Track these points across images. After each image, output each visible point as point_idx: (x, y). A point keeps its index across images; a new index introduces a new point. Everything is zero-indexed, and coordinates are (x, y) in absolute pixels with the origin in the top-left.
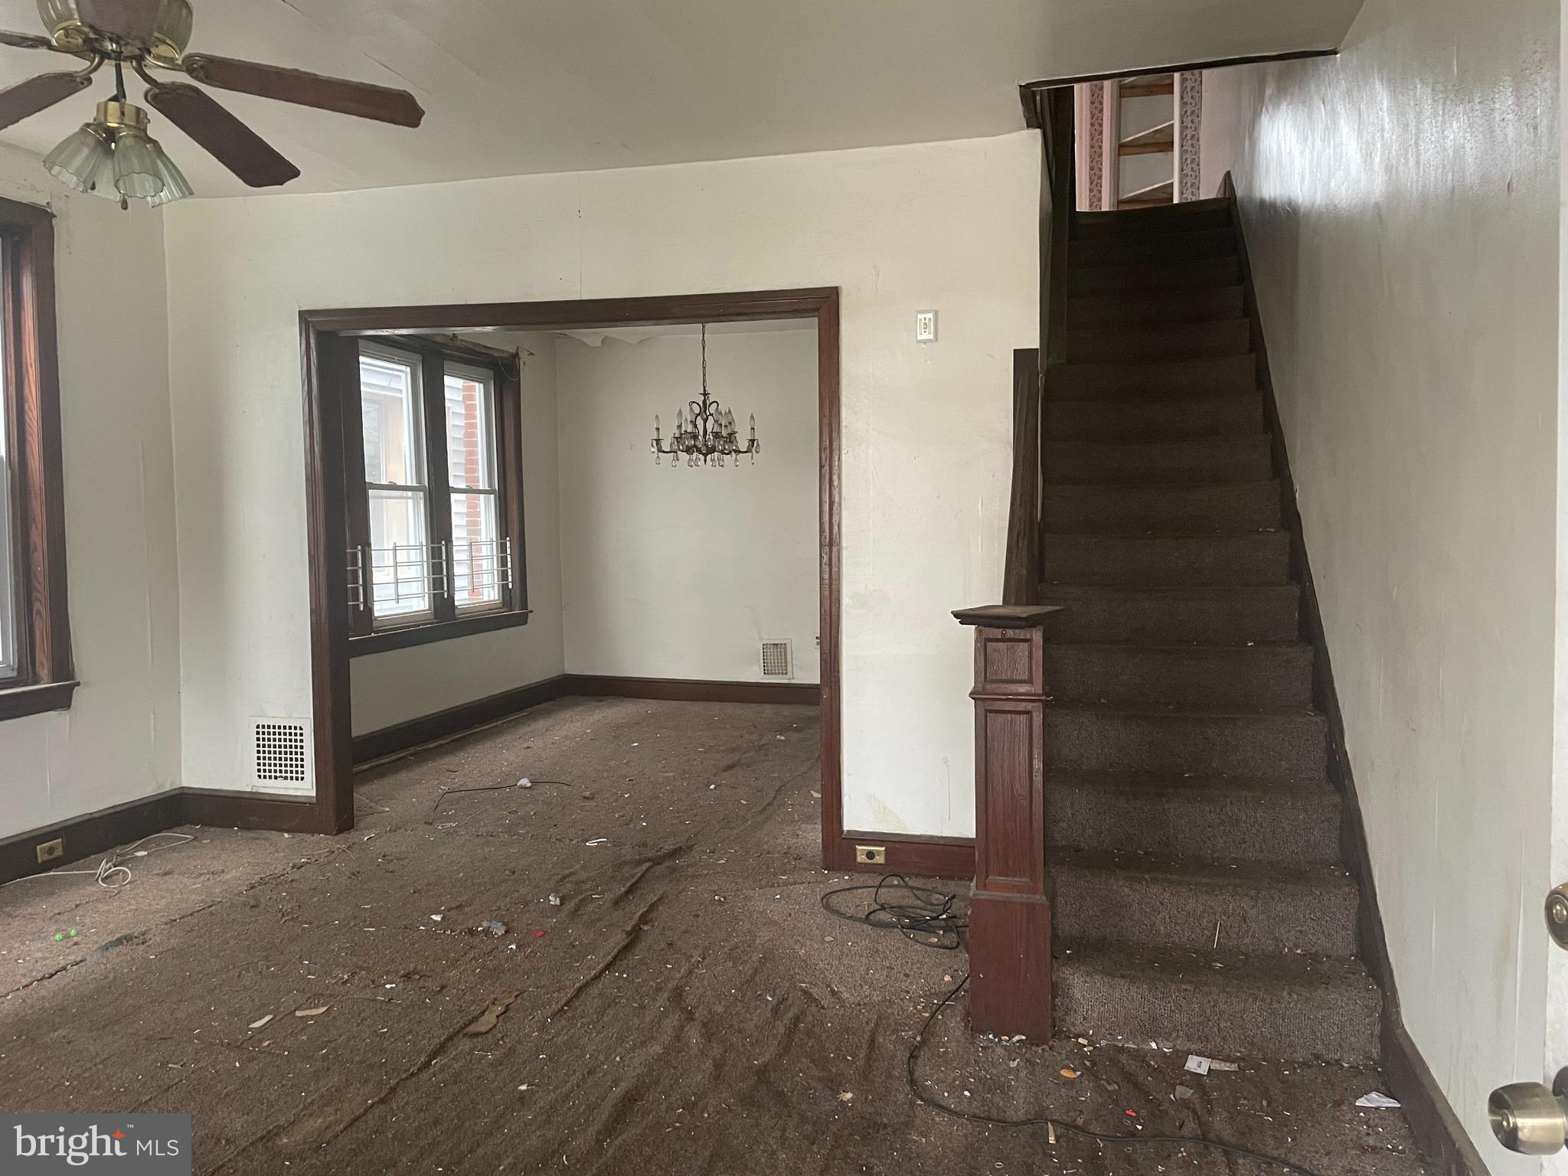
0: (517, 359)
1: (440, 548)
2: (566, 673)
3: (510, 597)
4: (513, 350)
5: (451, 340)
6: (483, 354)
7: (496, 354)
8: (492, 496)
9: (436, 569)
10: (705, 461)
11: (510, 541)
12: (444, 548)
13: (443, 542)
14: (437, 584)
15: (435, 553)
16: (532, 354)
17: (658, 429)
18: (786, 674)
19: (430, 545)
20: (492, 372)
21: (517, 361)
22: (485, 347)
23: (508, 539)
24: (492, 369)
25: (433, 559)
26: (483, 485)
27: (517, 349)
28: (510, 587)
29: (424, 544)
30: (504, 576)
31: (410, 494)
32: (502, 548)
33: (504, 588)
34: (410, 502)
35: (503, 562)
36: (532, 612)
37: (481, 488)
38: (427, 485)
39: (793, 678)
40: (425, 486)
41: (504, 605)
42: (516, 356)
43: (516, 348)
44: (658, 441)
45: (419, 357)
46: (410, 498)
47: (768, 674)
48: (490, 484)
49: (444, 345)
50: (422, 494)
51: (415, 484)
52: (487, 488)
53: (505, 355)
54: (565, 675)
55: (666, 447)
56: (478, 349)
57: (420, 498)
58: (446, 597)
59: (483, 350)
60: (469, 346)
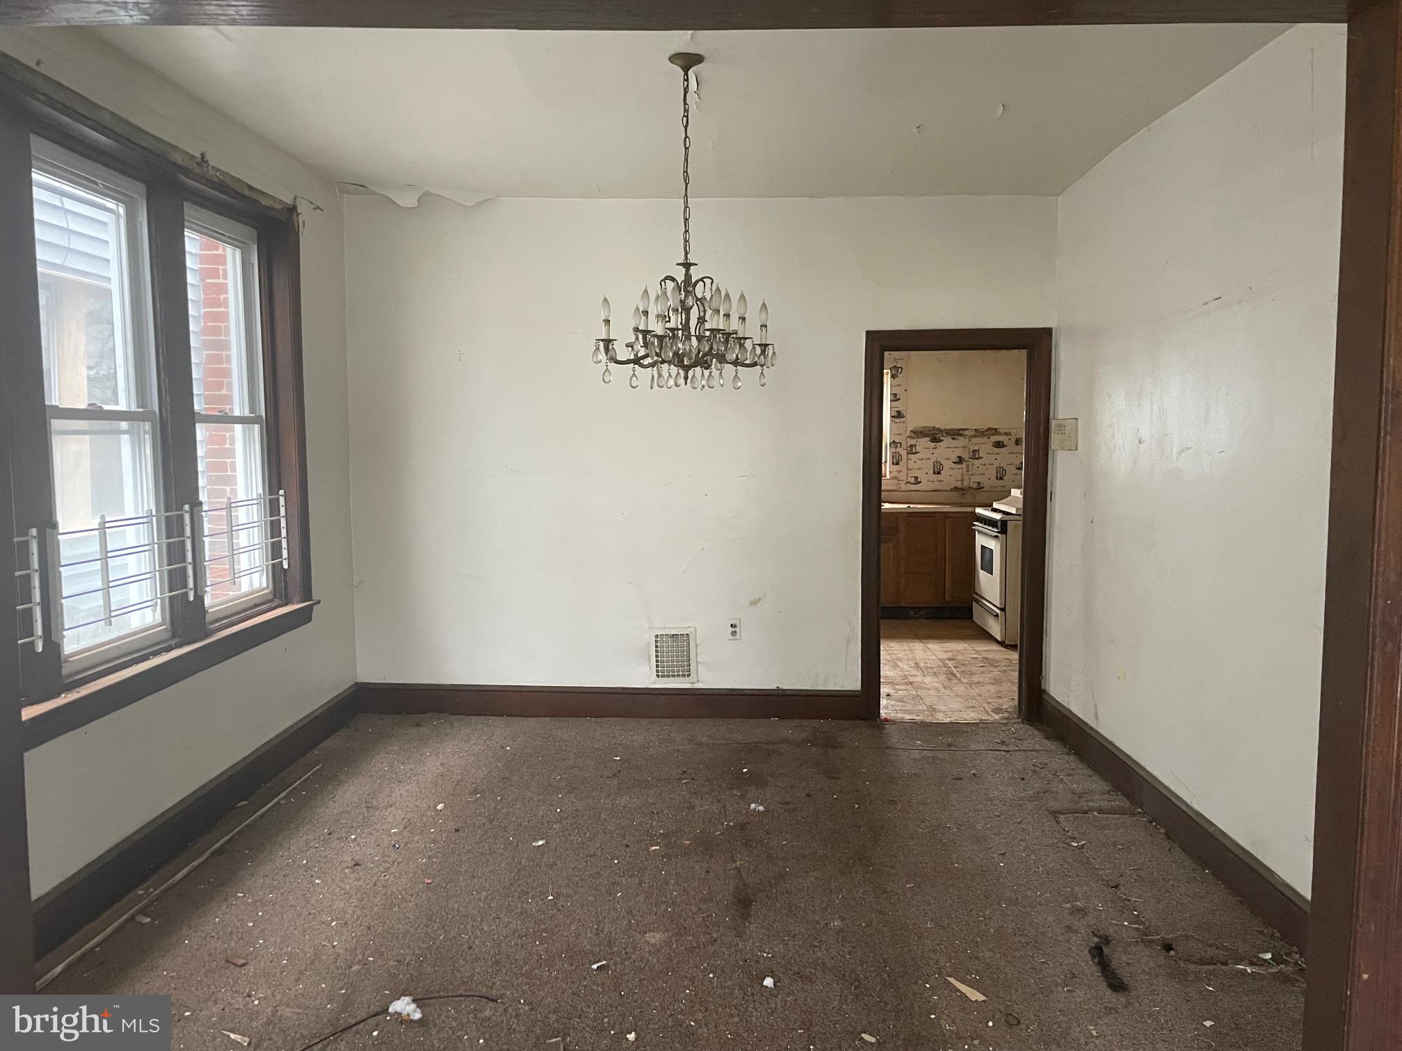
0: (295, 214)
1: (181, 517)
2: (358, 681)
3: (286, 582)
4: (288, 200)
5: (198, 164)
6: (248, 198)
7: (265, 202)
8: (257, 427)
9: (174, 553)
10: (686, 378)
11: (285, 496)
12: (187, 518)
13: (187, 507)
14: (176, 579)
15: (172, 527)
16: (318, 208)
17: (607, 322)
18: (689, 675)
19: (163, 514)
20: (256, 231)
21: (295, 217)
22: (251, 188)
23: (281, 492)
24: (257, 228)
25: (168, 538)
26: (239, 408)
27: (295, 199)
28: (286, 566)
29: (154, 513)
30: (276, 550)
31: (124, 425)
32: (273, 508)
33: (277, 573)
34: (125, 439)
35: (274, 529)
36: (318, 602)
37: (237, 413)
38: (157, 410)
39: (698, 681)
40: (154, 412)
41: (275, 596)
42: (292, 210)
43: (293, 197)
44: (608, 342)
45: (140, 188)
46: (124, 432)
47: (663, 676)
48: (252, 409)
49: (186, 171)
50: (148, 426)
51: (134, 408)
52: (247, 413)
53: (279, 207)
54: (357, 683)
55: (623, 354)
56: (238, 189)
57: (145, 432)
58: (192, 599)
59: (247, 192)
60: (227, 180)
